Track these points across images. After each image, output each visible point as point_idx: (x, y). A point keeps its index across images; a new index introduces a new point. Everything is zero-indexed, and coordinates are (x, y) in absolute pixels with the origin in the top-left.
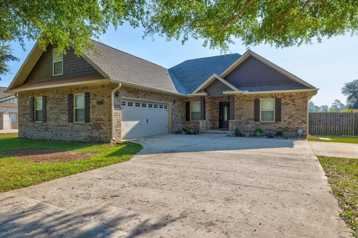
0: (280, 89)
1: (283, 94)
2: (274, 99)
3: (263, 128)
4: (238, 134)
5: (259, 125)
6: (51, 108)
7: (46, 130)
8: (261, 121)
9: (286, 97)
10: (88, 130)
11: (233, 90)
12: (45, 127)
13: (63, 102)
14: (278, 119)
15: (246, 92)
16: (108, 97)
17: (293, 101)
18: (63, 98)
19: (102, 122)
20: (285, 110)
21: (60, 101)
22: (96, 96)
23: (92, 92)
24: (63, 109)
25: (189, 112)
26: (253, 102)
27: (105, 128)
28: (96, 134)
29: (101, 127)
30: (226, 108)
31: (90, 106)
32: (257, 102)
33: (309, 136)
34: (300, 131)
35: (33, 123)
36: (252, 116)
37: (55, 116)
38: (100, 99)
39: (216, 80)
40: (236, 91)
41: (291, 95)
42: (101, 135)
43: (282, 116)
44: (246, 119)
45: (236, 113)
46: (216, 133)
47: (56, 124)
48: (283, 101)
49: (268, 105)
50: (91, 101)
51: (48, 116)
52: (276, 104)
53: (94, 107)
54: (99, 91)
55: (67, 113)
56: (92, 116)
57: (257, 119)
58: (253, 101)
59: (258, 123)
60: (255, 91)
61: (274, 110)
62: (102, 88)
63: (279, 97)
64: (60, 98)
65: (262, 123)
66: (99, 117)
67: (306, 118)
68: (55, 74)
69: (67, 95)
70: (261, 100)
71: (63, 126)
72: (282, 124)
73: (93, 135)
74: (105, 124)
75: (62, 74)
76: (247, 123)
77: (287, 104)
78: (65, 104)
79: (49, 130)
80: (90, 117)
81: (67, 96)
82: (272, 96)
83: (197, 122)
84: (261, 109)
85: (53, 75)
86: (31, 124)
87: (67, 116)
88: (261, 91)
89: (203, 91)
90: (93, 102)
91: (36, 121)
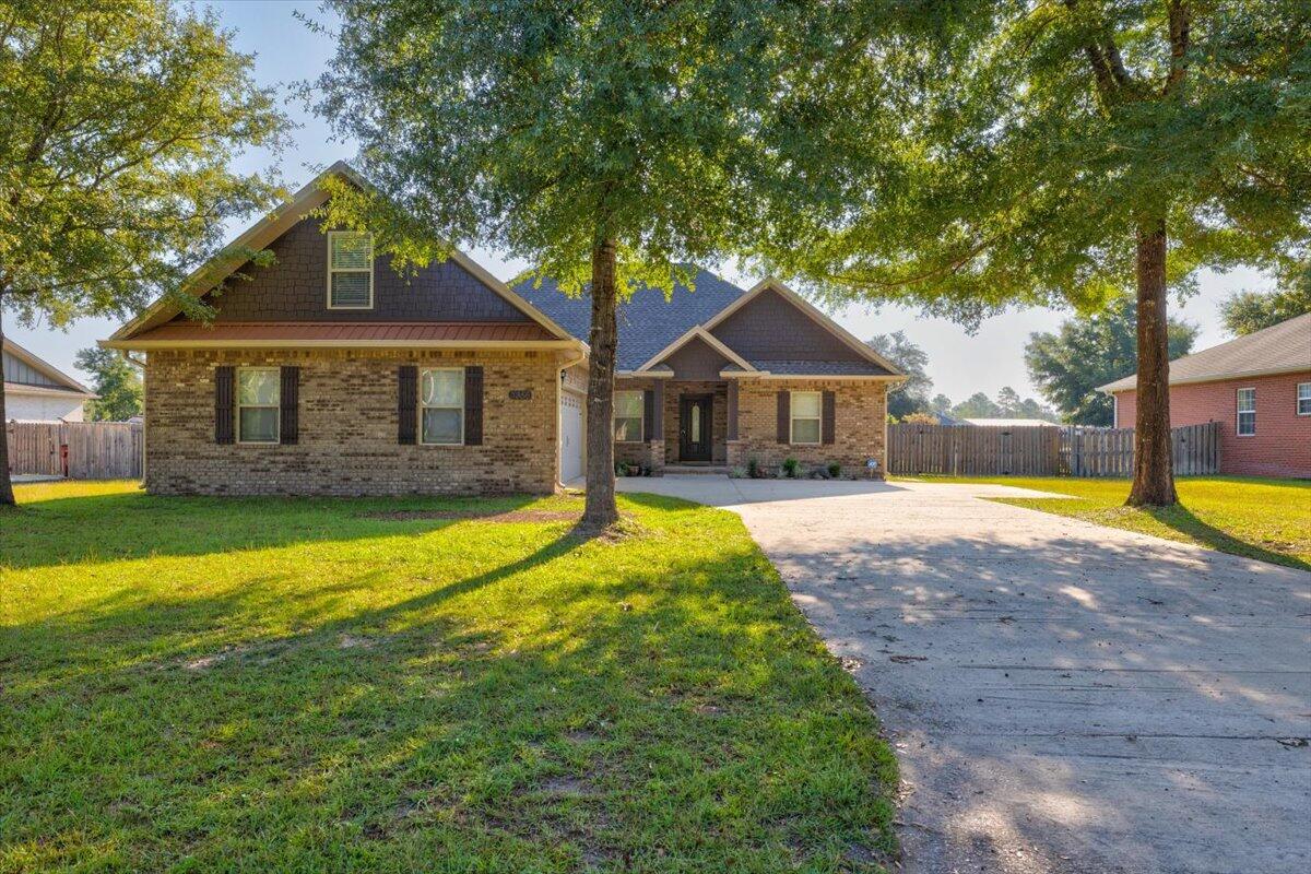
0: (835, 373)
1: (838, 383)
2: (820, 393)
3: (798, 457)
4: (754, 472)
5: (787, 452)
6: (322, 403)
7: (300, 465)
8: (791, 442)
9: (845, 390)
10: (475, 464)
11: (743, 369)
12: (292, 458)
13: (376, 389)
14: (829, 439)
15: (766, 375)
16: (547, 381)
17: (858, 399)
18: (376, 377)
19: (525, 443)
20: (842, 417)
21: (364, 385)
22: (506, 377)
23: (489, 369)
24: (378, 405)
26: (774, 398)
27: (535, 459)
28: (502, 472)
29: (522, 455)
30: (696, 411)
31: (486, 401)
32: (784, 399)
33: (887, 475)
34: (872, 464)
35: (230, 448)
36: (773, 430)
37: (338, 428)
38: (521, 386)
39: (697, 339)
40: (748, 372)
41: (854, 387)
42: (522, 476)
43: (836, 432)
44: (758, 437)
45: (742, 421)
46: (697, 473)
47: (343, 448)
48: (839, 399)
49: (806, 407)
50: (486, 389)
51: (305, 420)
52: (824, 405)
53: (498, 404)
54: (519, 364)
55: (395, 418)
56: (488, 427)
57: (783, 437)
58: (775, 395)
59: (785, 447)
60: (782, 373)
61: (820, 418)
62: (528, 359)
63: (830, 388)
64: (364, 376)
65: (793, 448)
66: (516, 431)
67: (883, 436)
68: (333, 304)
69: (396, 369)
71: (373, 455)
72: (837, 450)
73: (494, 477)
74: (536, 448)
75: (371, 307)
76: (761, 447)
77: (846, 404)
78: (384, 393)
79: (311, 466)
80: (485, 431)
81: (393, 373)
82: (815, 386)
83: (633, 445)
84: (791, 413)
85: (329, 307)
86: (219, 450)
87: (396, 427)
88: (796, 373)
89: (665, 366)
90: (495, 393)
91: (241, 440)
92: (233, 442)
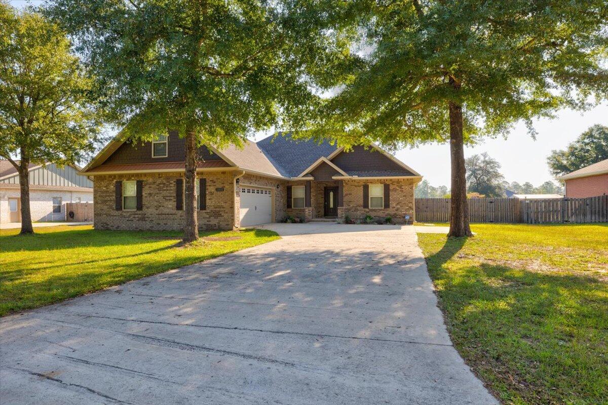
0: (388, 176)
1: (391, 180)
2: (383, 185)
3: (372, 214)
4: (348, 221)
5: (368, 212)
6: (150, 194)
7: (143, 219)
8: (370, 207)
9: (394, 183)
10: (204, 218)
11: (343, 175)
12: (140, 216)
13: (169, 188)
14: (387, 205)
15: (356, 177)
16: (230, 184)
17: (400, 187)
18: (168, 184)
19: (222, 209)
20: (393, 196)
21: (164, 187)
22: (215, 182)
23: (209, 179)
24: (169, 195)
25: (291, 198)
26: (362, 188)
27: (226, 216)
28: (214, 221)
29: (221, 214)
30: (332, 194)
31: (207, 192)
32: (366, 188)
33: (415, 222)
34: (407, 218)
35: (120, 212)
36: (361, 202)
37: (156, 204)
38: (219, 186)
39: (324, 163)
40: (346, 177)
41: (398, 182)
42: (221, 223)
43: (390, 203)
44: (355, 205)
45: (345, 199)
46: (325, 221)
47: (157, 212)
48: (391, 187)
49: (376, 191)
50: (208, 187)
51: (145, 201)
52: (385, 190)
53: (212, 194)
54: (219, 177)
55: (175, 200)
56: (208, 203)
57: (366, 205)
58: (362, 186)
59: (367, 210)
60: (364, 176)
61: (383, 196)
62: (223, 175)
63: (387, 183)
64: (164, 184)
65: (371, 210)
66: (219, 204)
67: (413, 205)
68: (154, 156)
69: (175, 180)
70: (370, 185)
71: (168, 214)
72: (391, 211)
73: (210, 223)
74: (226, 211)
75: (167, 156)
76: (356, 210)
77: (395, 190)
78: (171, 190)
79: (147, 219)
80: (207, 205)
81: (174, 182)
82: (381, 182)
83: (301, 209)
84: (370, 194)
85: (153, 157)
86: (117, 213)
87: (175, 203)
88: (370, 176)
89: (310, 175)
90: (210, 189)
91: (124, 209)
92: (121, 210)
